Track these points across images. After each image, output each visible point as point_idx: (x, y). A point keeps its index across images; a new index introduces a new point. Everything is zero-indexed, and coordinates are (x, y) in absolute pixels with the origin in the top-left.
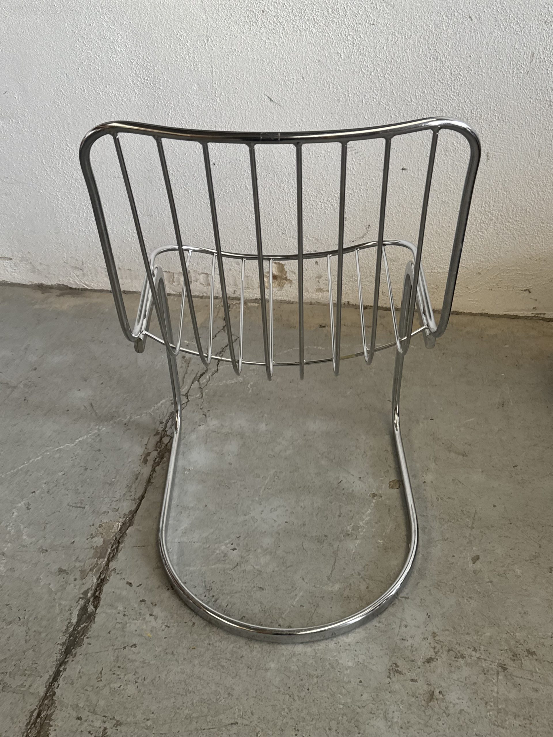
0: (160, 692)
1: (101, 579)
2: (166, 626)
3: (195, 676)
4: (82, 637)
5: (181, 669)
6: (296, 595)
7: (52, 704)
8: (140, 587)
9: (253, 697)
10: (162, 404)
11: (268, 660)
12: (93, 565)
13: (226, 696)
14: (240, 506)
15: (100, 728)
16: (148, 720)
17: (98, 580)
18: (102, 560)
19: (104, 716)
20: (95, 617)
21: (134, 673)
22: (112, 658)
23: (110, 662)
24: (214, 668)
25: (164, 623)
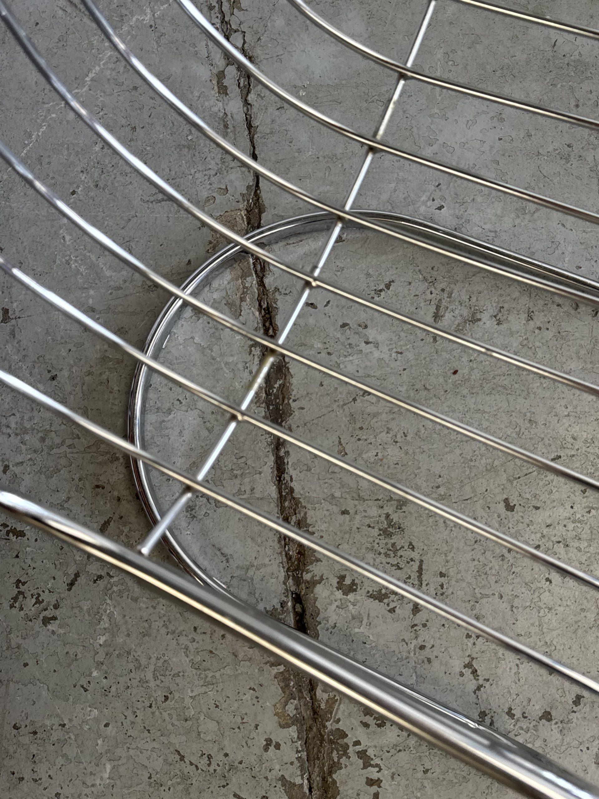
0: (435, 446)
1: (264, 309)
2: (398, 352)
3: (472, 410)
4: (286, 401)
5: (449, 407)
6: (563, 253)
7: (297, 504)
8: (330, 305)
9: (566, 416)
11: (564, 360)
12: (241, 291)
13: (529, 425)
14: (415, 130)
15: (380, 516)
16: (438, 487)
17: (260, 312)
18: (249, 279)
19: (377, 500)
20: (288, 369)
21: (386, 430)
22: (344, 419)
23: (345, 426)
24: (493, 392)
25: (392, 349)
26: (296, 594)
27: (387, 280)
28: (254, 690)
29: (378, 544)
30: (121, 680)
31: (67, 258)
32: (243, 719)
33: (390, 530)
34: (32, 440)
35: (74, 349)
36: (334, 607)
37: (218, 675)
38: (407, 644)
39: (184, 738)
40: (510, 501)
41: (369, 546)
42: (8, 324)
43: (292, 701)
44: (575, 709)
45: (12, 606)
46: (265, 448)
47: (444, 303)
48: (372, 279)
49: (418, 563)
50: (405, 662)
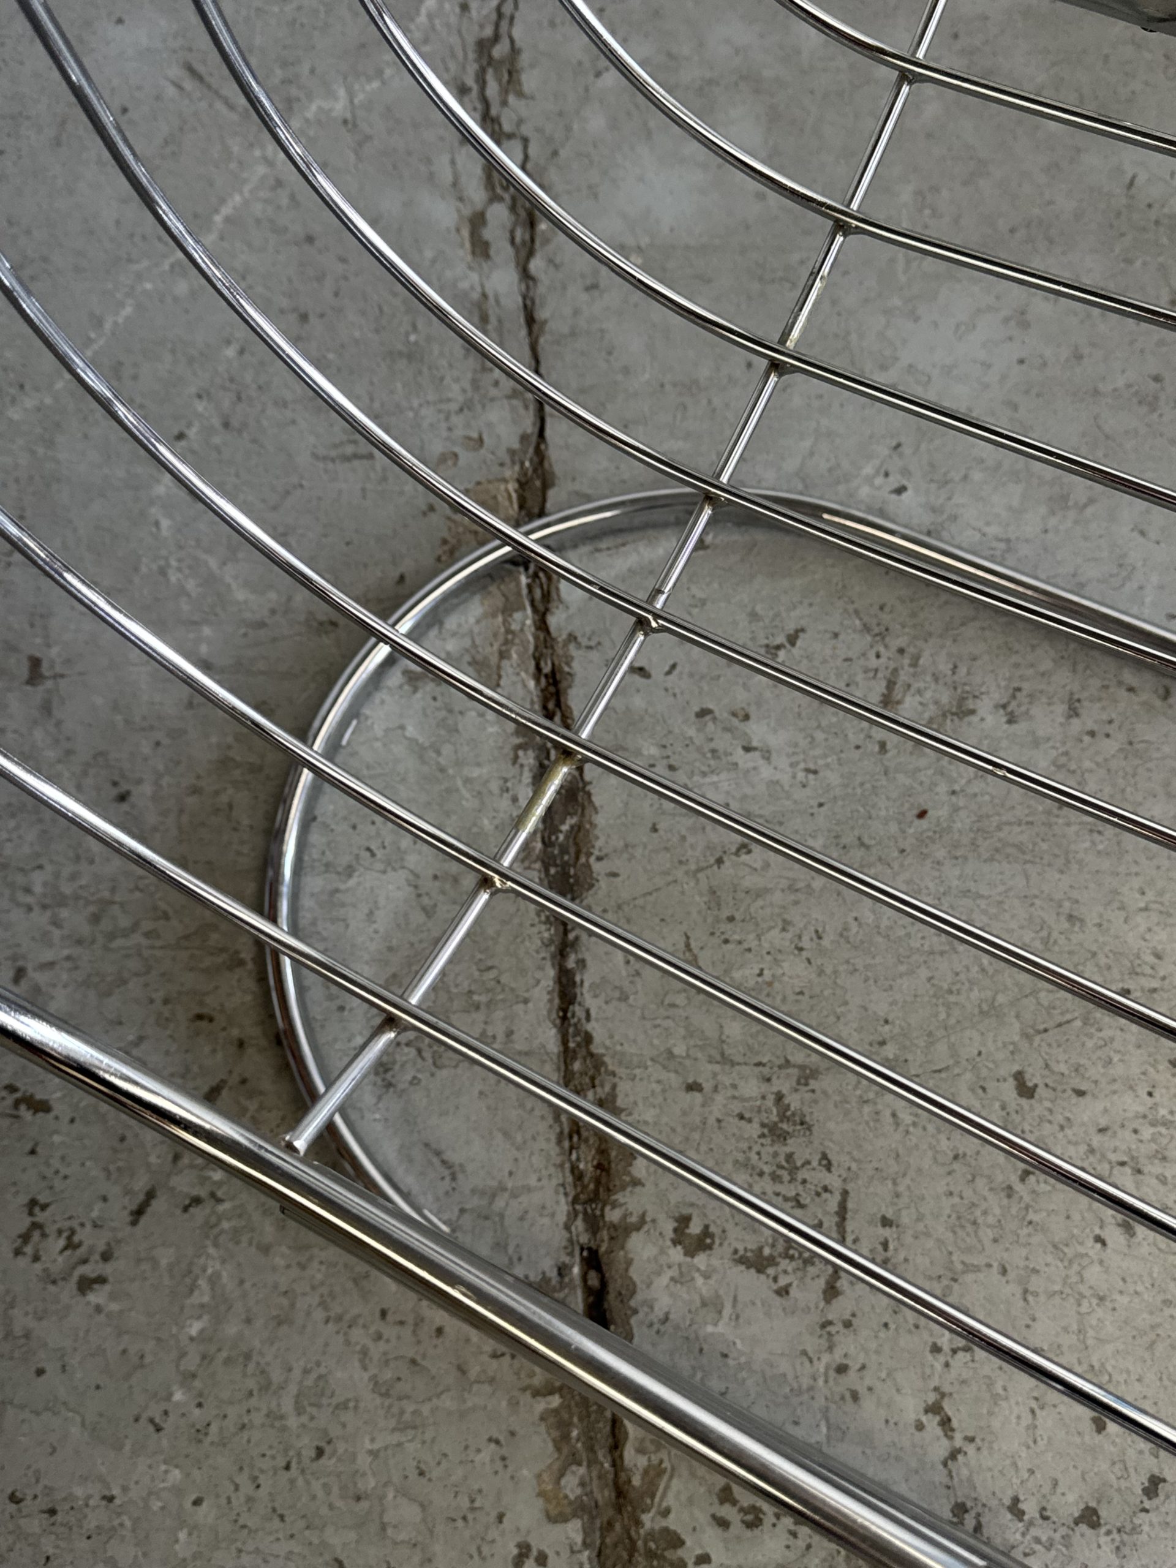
0: (878, 960)
1: (546, 676)
2: (808, 771)
3: (954, 892)
4: (583, 860)
5: (907, 882)
6: (1141, 588)
7: (597, 1068)
8: (676, 672)
9: (1141, 910)
10: (430, 16)
12: (501, 638)
13: (1066, 925)
14: (854, 337)
15: (764, 1098)
16: (883, 1043)
17: (538, 681)
18: (518, 616)
19: (759, 1064)
20: (589, 794)
21: (780, 924)
22: (697, 898)
23: (699, 912)
24: (997, 857)
25: (798, 763)
26: (590, 1249)
27: (791, 627)
28: (497, 1442)
29: (758, 1153)
30: (232, 1412)
31: (162, 563)
32: (473, 1501)
33: (784, 1126)
34: (75, 919)
35: (166, 741)
36: (664, 1280)
37: (426, 1409)
38: (811, 1361)
39: (352, 1535)
40: (1027, 1076)
41: (741, 1157)
42: (41, 688)
43: (574, 1468)
44: (1147, 1504)
45: (18, 1252)
46: (538, 952)
47: (903, 677)
48: (761, 624)
49: (837, 1197)
50: (805, 1397)
